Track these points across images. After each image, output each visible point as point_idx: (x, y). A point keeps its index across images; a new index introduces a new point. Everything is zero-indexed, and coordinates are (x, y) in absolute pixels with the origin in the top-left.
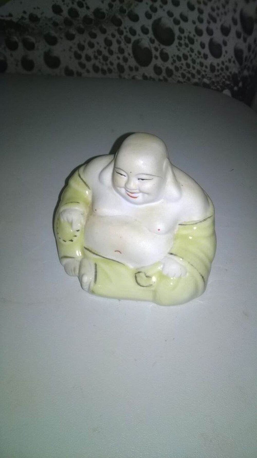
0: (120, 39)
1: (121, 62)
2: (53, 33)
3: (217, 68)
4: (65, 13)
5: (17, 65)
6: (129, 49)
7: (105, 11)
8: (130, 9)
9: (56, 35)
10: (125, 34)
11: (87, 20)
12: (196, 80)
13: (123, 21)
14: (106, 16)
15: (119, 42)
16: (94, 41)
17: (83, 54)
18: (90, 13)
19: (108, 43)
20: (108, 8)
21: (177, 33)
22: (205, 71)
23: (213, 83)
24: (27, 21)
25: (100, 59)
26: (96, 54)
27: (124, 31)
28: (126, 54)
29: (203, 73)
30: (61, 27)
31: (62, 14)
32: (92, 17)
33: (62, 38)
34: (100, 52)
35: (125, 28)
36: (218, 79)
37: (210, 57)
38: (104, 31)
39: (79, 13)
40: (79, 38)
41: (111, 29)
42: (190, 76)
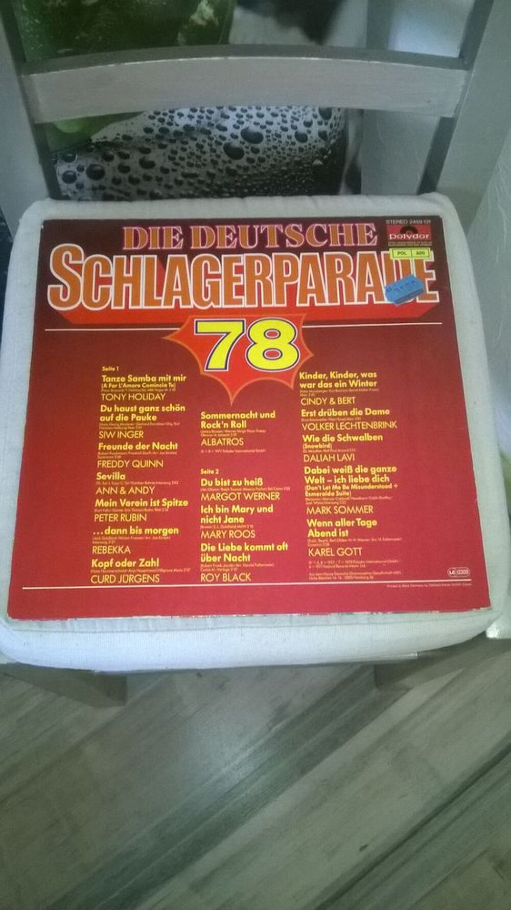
0: (212, 144)
1: (214, 158)
2: (146, 146)
3: (305, 149)
4: (156, 131)
5: (114, 171)
6: (221, 149)
7: (195, 126)
8: (218, 123)
9: (149, 147)
10: (215, 139)
11: (177, 133)
12: (288, 160)
13: (211, 131)
14: (195, 129)
15: (209, 144)
16: (186, 146)
17: (177, 157)
18: (180, 129)
19: (200, 147)
20: (196, 123)
21: (264, 133)
22: (295, 153)
23: (304, 159)
24: (121, 140)
25: (194, 159)
26: (189, 155)
27: (214, 137)
28: (218, 152)
29: (294, 155)
30: (154, 141)
31: (153, 133)
32: (182, 130)
33: (155, 149)
34: (192, 154)
35: (215, 136)
36: (306, 156)
37: (297, 142)
38: (195, 139)
39: (170, 129)
40: (171, 147)
41: (201, 138)
42: (281, 159)
